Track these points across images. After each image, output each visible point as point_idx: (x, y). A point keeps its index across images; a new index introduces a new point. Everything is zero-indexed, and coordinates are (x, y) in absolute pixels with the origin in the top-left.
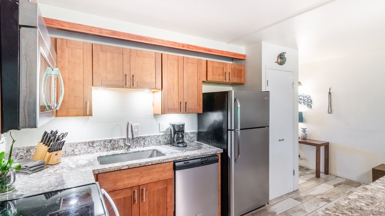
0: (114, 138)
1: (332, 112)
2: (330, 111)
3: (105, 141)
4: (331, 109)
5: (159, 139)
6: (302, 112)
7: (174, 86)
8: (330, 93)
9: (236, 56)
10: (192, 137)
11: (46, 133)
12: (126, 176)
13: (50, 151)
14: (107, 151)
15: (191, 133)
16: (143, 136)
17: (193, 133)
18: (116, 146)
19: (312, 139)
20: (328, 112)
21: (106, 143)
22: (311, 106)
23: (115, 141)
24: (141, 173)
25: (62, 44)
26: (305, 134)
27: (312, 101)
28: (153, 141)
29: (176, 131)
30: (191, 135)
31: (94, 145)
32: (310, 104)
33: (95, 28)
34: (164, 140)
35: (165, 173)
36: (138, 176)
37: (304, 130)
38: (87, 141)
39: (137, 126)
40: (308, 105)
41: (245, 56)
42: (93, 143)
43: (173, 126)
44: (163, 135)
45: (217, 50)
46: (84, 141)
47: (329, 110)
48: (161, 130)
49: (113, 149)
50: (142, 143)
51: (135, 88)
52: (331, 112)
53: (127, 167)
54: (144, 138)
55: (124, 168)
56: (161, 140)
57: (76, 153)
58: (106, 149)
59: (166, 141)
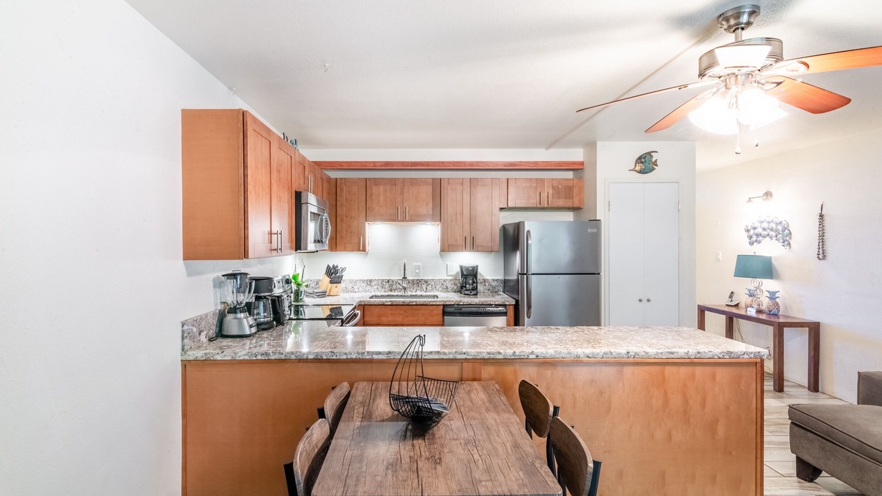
0: (392, 278)
1: (827, 258)
2: (822, 255)
3: (383, 280)
4: (823, 250)
5: (445, 284)
6: (771, 257)
7: (456, 217)
8: (821, 216)
9: (561, 166)
10: (494, 285)
11: (328, 266)
12: (390, 312)
13: (331, 282)
14: (385, 291)
15: (493, 280)
16: (426, 278)
17: (497, 280)
18: (394, 287)
19: (792, 315)
20: (818, 257)
21: (384, 283)
22: (789, 244)
23: (393, 281)
24: (405, 312)
25: (341, 183)
26: (773, 304)
27: (791, 233)
28: (438, 287)
29: (464, 275)
30: (494, 284)
31: (372, 284)
32: (788, 238)
33: (369, 162)
34: (453, 286)
35: (432, 317)
36: (402, 314)
37: (773, 296)
38: (366, 278)
39: (419, 266)
40: (783, 242)
41: (582, 163)
42: (371, 281)
43: (461, 268)
44: (451, 280)
45: (525, 162)
46: (363, 278)
47: (819, 252)
48: (449, 273)
49: (391, 291)
50: (424, 287)
51: (408, 221)
52: (824, 257)
53: (390, 303)
54: (426, 282)
55: (387, 303)
56: (449, 285)
57: (355, 290)
58: (383, 290)
59: (455, 287)
